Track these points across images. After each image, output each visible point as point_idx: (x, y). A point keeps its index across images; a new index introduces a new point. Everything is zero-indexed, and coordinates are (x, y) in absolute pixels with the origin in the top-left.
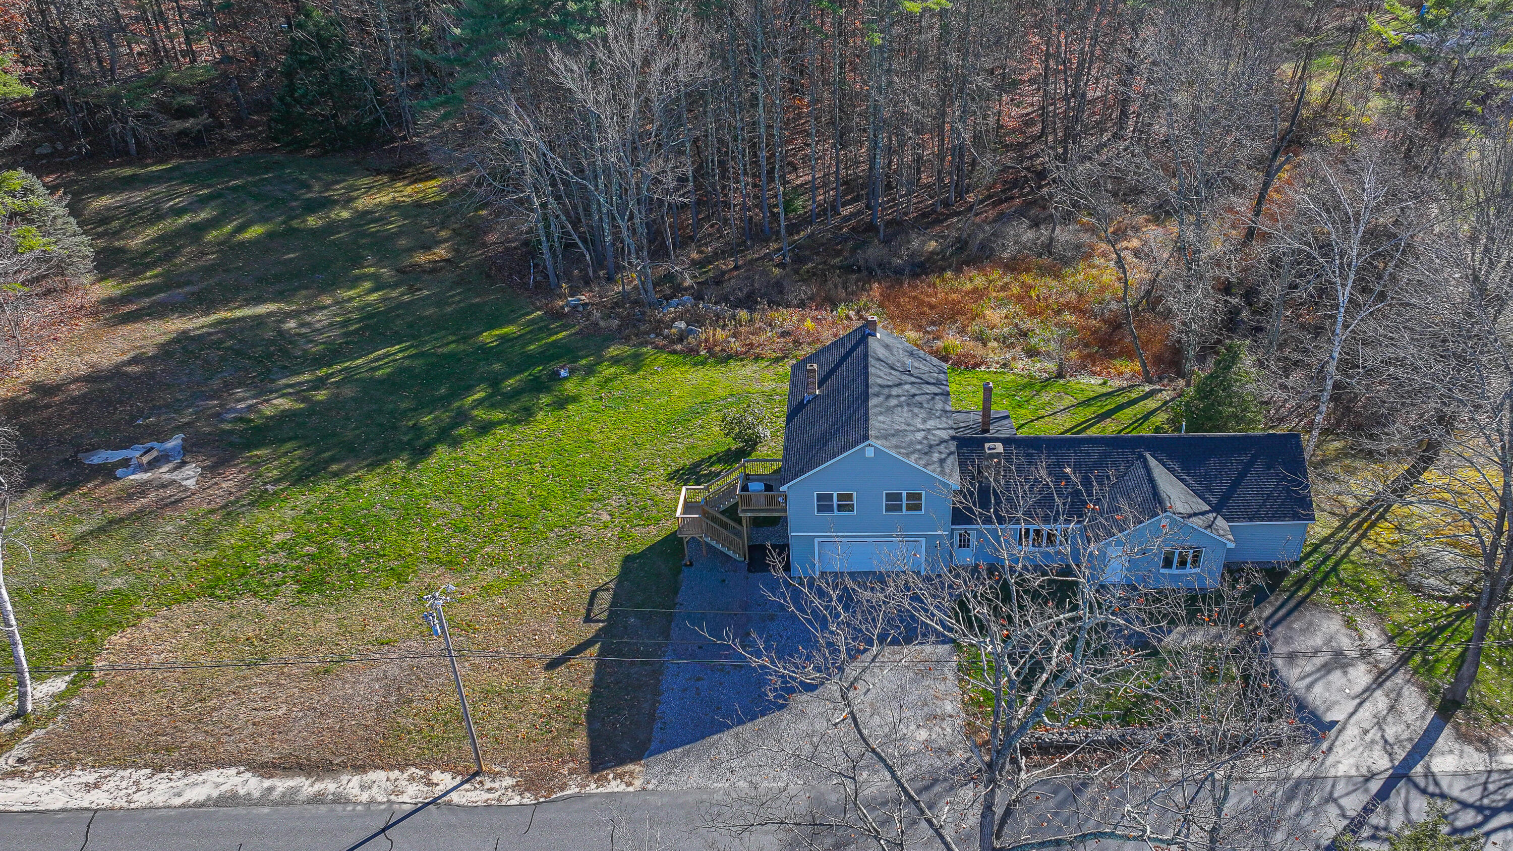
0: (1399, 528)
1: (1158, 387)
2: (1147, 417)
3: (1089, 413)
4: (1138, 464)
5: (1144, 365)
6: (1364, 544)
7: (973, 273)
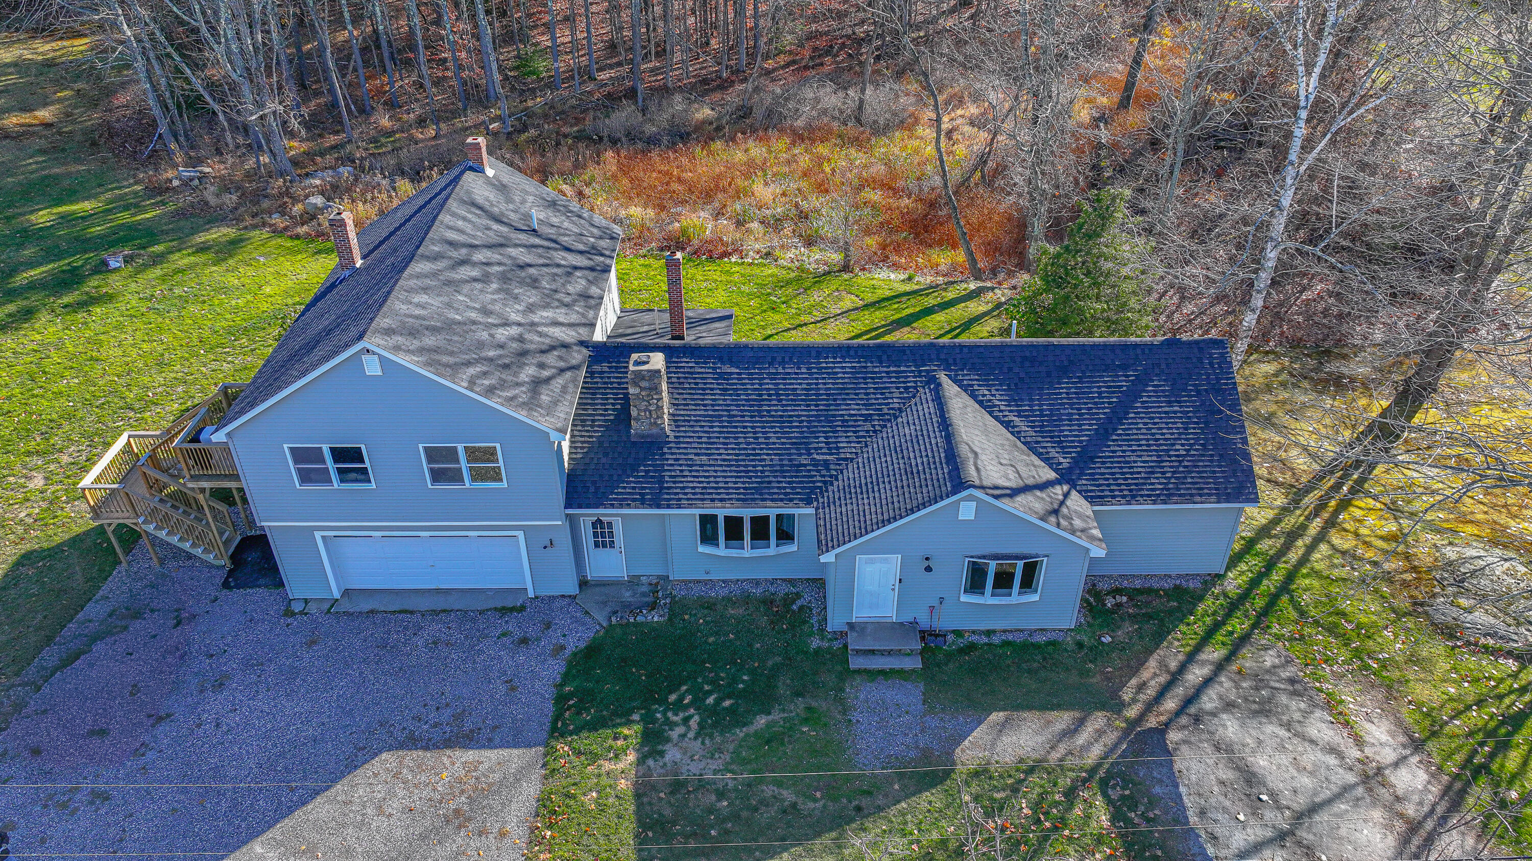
0: (1393, 510)
1: (989, 284)
2: (967, 325)
3: (878, 317)
4: (925, 394)
5: (970, 254)
6: (1336, 539)
7: (751, 143)
